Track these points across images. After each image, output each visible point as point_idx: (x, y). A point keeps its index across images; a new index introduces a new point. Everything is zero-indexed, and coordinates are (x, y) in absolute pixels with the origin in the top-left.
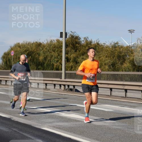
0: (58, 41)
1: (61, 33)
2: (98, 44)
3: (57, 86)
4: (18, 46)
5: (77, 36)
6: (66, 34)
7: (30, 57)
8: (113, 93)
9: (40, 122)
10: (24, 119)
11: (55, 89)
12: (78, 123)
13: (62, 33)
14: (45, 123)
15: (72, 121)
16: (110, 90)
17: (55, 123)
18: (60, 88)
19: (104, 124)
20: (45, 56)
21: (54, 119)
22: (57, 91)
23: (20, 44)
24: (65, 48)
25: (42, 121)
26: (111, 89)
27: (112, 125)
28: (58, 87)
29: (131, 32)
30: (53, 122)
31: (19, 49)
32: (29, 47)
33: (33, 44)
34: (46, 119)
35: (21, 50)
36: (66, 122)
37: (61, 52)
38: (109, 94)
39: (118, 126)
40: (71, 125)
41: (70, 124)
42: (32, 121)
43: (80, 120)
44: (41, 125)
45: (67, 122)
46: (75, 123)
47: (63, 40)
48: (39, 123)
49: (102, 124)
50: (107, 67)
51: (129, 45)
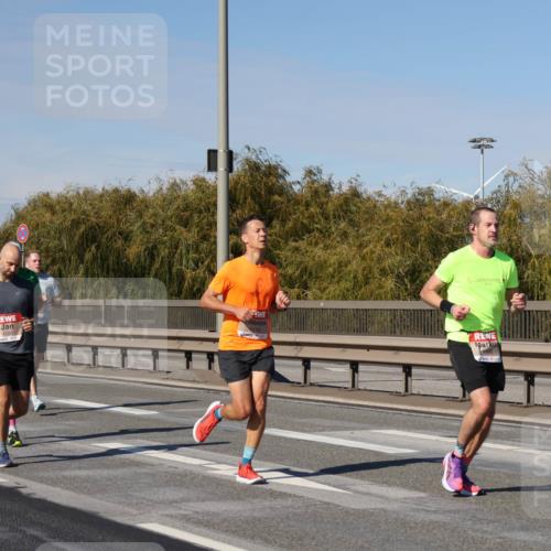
0: (200, 183)
1: (212, 154)
2: (355, 194)
3: (198, 359)
4: (44, 204)
5: (273, 163)
6: (230, 155)
7: (93, 248)
8: (417, 385)
9: (135, 501)
10: (67, 489)
11: (188, 372)
12: (278, 503)
13: (215, 151)
14: (154, 504)
15: (257, 497)
16: (404, 371)
17: (191, 504)
18: (210, 368)
19: (382, 506)
20: (148, 242)
21: (187, 488)
22: (197, 379)
23: (53, 196)
24: (228, 211)
25: (143, 495)
26: (407, 369)
27: (414, 510)
28: (200, 363)
29: (479, 147)
30: (183, 500)
31: (48, 215)
32: (86, 207)
33: (102, 196)
34: (156, 489)
35: (57, 220)
36: (233, 499)
37: (213, 225)
38: (401, 389)
39: (435, 512)
40: (254, 510)
41: (249, 506)
42: (101, 499)
43: (289, 491)
44: (135, 512)
45: (239, 499)
46: (267, 503)
47: (218, 180)
48: (128, 505)
49: (373, 507)
50: (390, 283)
51: (472, 196)
